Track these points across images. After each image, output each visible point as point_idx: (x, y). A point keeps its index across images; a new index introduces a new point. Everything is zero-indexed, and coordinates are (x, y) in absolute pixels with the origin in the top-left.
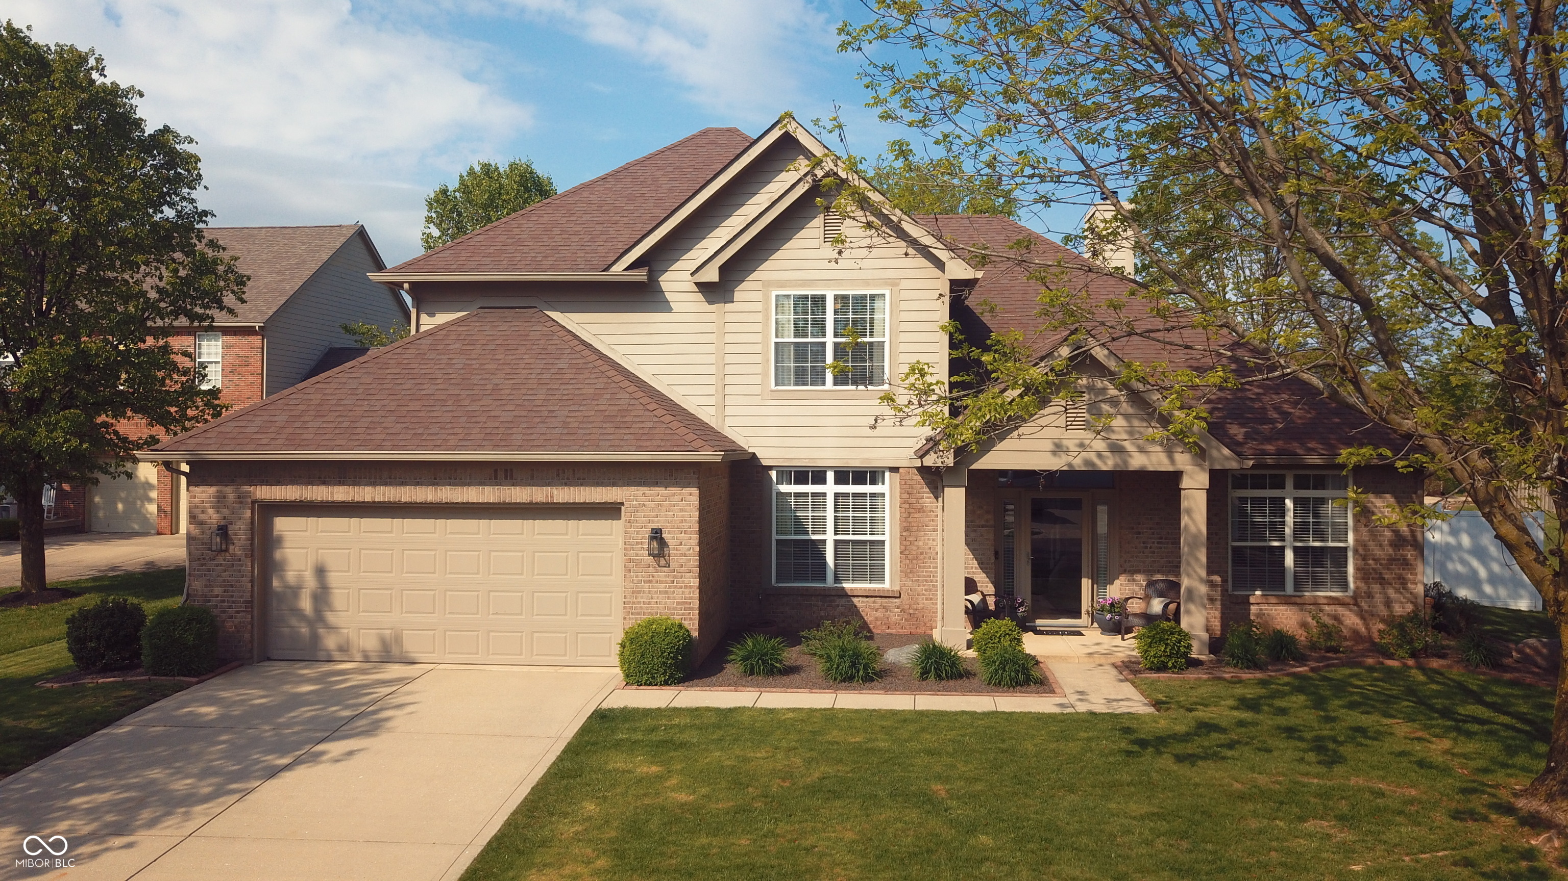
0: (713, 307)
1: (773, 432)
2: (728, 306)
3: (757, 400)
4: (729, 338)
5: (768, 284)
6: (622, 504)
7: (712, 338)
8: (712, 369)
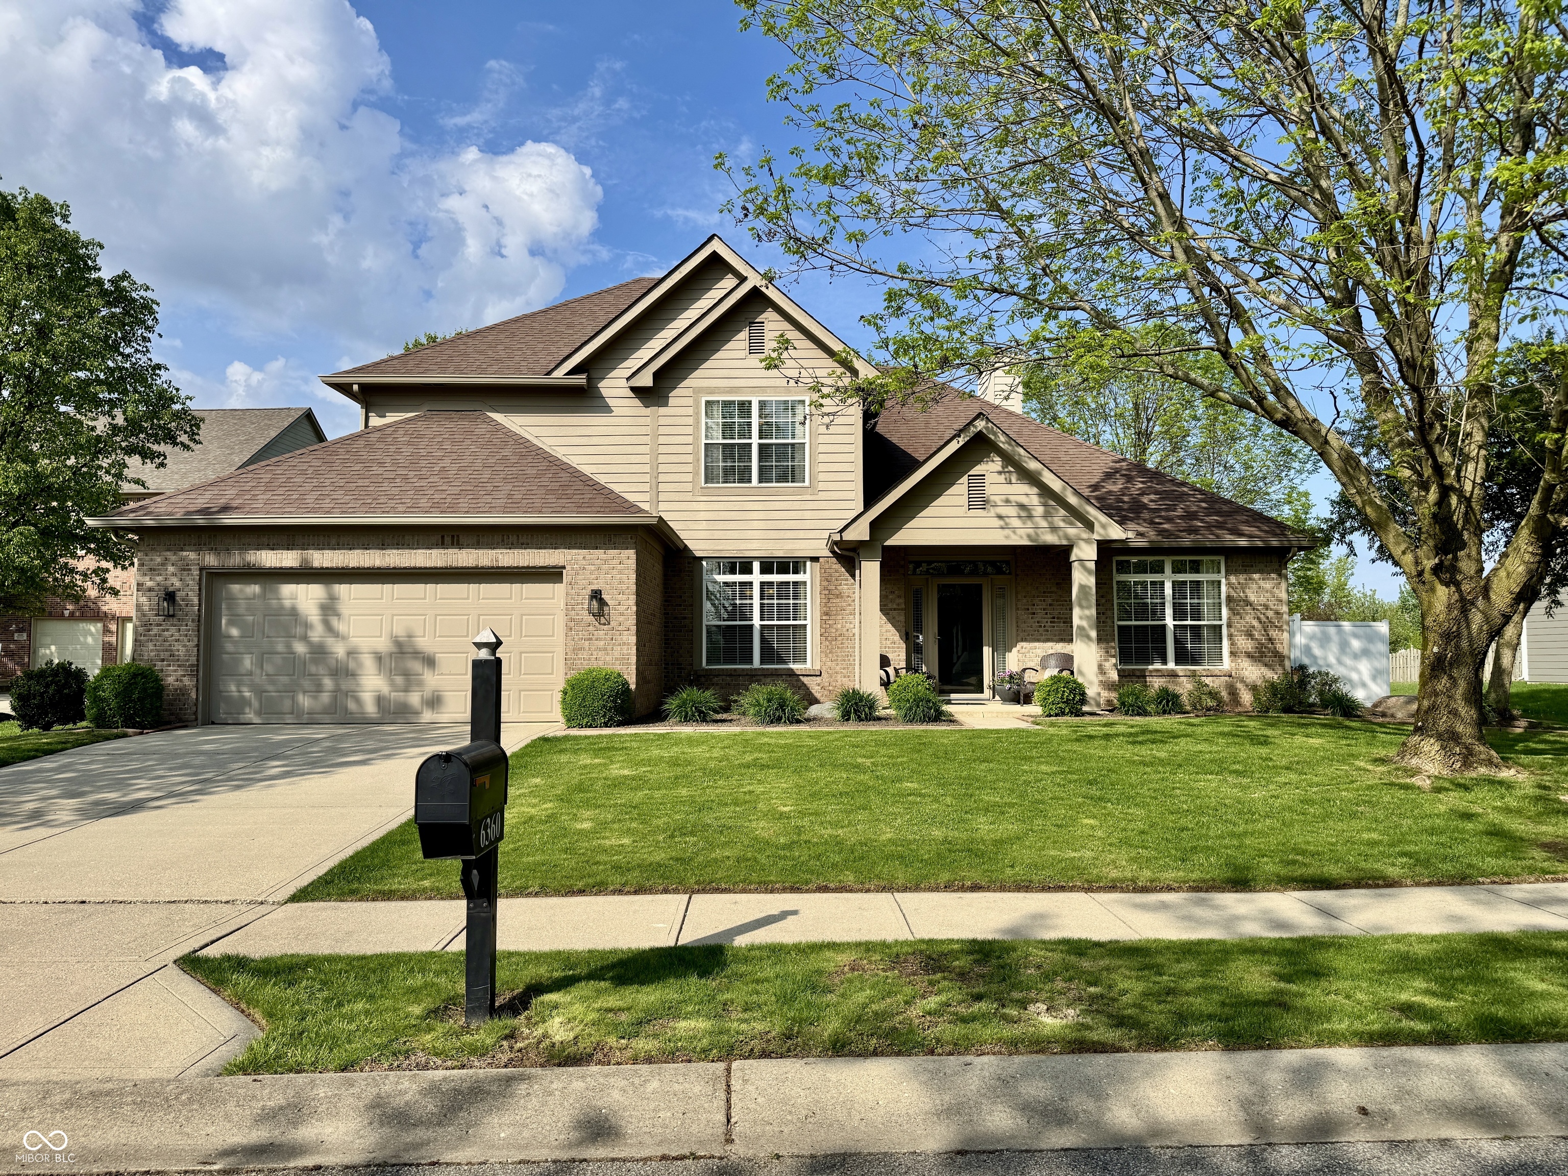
0: (648, 411)
1: (704, 525)
2: (662, 410)
3: (689, 497)
4: (662, 440)
5: (698, 391)
6: (564, 567)
7: (646, 439)
8: (647, 468)
